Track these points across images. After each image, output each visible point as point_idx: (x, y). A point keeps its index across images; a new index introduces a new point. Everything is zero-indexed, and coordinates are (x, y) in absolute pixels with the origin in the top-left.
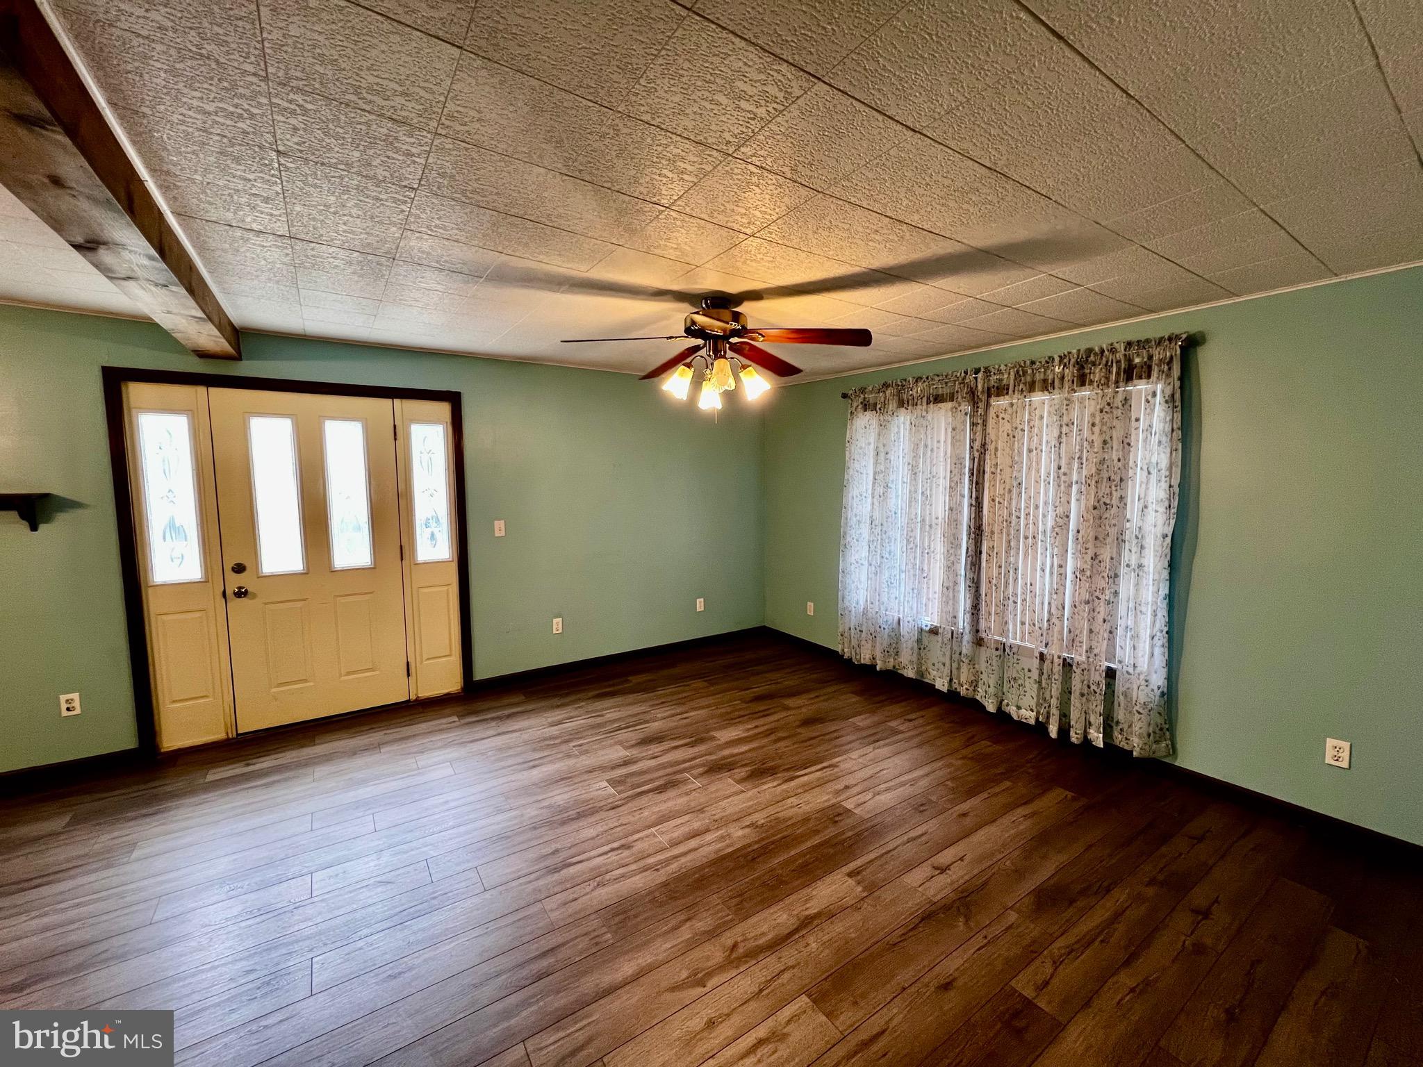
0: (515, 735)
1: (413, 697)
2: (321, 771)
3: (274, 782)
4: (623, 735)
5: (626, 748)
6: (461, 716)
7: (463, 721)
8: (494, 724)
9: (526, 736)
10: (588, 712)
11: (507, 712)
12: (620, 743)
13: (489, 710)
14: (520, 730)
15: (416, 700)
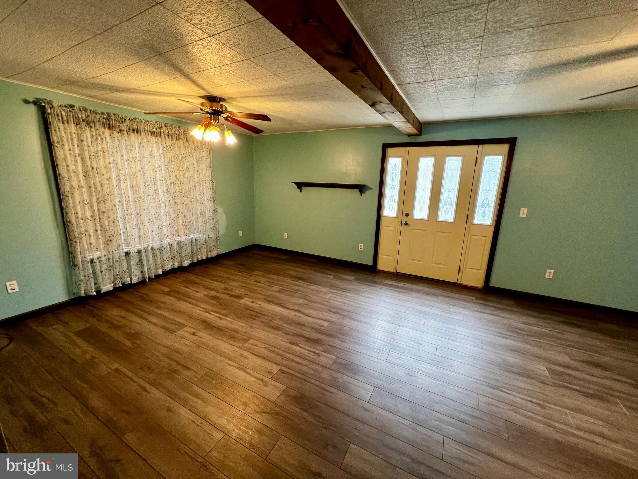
0: (499, 318)
1: (459, 282)
2: (415, 295)
3: (401, 292)
4: (574, 351)
5: (571, 359)
6: (476, 299)
7: (477, 301)
8: (491, 308)
9: (506, 321)
10: (553, 328)
11: (501, 306)
12: (568, 354)
13: (492, 301)
14: (504, 317)
15: (460, 284)
